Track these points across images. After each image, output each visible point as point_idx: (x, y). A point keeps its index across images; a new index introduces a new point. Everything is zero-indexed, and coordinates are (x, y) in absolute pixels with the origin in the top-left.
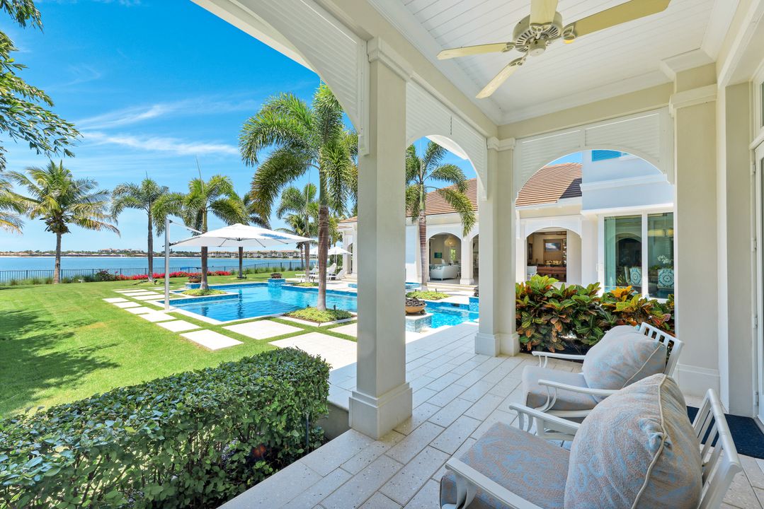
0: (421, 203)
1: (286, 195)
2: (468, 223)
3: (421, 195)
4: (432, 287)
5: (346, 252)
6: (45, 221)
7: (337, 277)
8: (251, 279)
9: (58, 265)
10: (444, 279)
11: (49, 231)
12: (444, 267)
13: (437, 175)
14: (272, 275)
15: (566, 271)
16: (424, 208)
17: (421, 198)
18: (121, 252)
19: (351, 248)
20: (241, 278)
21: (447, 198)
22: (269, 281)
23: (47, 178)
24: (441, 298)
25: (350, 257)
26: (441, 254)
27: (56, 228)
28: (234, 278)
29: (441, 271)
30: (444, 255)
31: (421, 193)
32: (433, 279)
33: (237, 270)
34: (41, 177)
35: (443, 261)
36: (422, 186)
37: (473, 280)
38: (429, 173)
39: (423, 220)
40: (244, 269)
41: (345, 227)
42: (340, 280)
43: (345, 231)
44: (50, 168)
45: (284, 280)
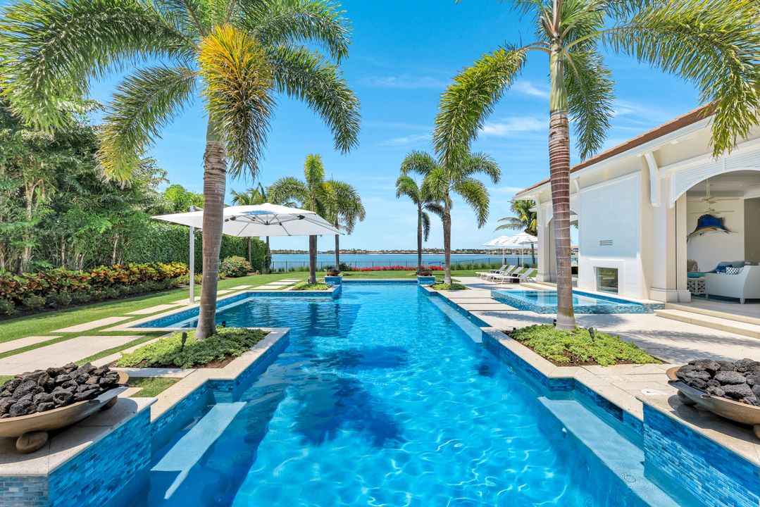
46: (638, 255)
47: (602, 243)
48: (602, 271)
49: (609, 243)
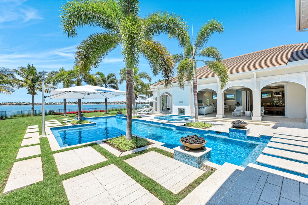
0: (194, 70)
1: (122, 72)
2: (224, 81)
3: (194, 66)
4: (201, 119)
5: (154, 100)
6: (28, 90)
7: (150, 113)
8: (111, 114)
9: (33, 108)
10: (206, 114)
11: (29, 94)
12: (205, 108)
13: (203, 54)
14: (118, 112)
15: (284, 109)
16: (196, 72)
17: (194, 67)
18: (73, 103)
19: (156, 99)
20: (106, 113)
21: (210, 66)
22: (117, 115)
23: (27, 71)
24: (207, 127)
25: (156, 103)
26: (202, 101)
27: (31, 92)
28: (103, 113)
29: (204, 110)
30: (203, 101)
31: (194, 64)
32: (200, 114)
33: (105, 110)
34: (24, 71)
35: (203, 104)
36: (194, 60)
37: (224, 115)
38: (198, 52)
39: (195, 80)
40: (108, 110)
41: (153, 89)
42: (151, 114)
43: (154, 91)
44: (28, 67)
45: (123, 115)
46: (190, 105)
47: (180, 102)
48: (179, 109)
49: (182, 102)
